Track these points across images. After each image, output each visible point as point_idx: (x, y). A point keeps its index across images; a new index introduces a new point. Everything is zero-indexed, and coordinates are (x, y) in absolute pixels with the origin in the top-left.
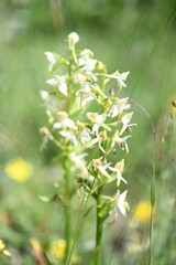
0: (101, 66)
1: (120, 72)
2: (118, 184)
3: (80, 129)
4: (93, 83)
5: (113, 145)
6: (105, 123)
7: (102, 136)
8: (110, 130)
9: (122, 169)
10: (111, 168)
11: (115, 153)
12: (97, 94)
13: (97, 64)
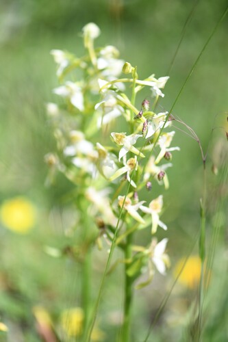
0: (130, 69)
1: (157, 77)
2: (154, 230)
3: (102, 155)
4: (120, 92)
5: (147, 177)
6: (136, 146)
7: (131, 164)
8: (142, 155)
9: (159, 210)
10: (144, 209)
11: (149, 189)
12: (125, 108)
13: (125, 66)
